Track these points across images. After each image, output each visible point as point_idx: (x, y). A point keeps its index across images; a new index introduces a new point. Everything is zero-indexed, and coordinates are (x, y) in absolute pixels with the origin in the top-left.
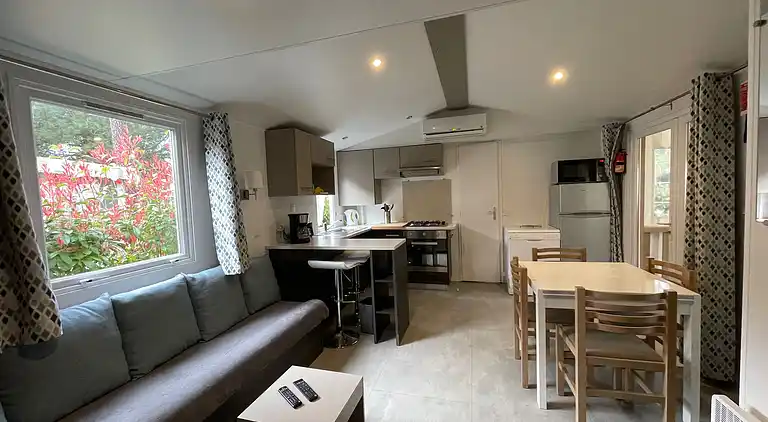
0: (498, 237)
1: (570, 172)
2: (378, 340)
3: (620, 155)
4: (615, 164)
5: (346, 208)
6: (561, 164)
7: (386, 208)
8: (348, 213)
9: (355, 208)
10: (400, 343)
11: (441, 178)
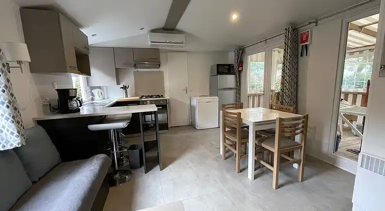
0: (188, 102)
1: (223, 69)
2: (147, 171)
3: (241, 63)
4: (239, 67)
5: (92, 88)
6: (218, 65)
7: (125, 88)
8: (95, 92)
9: (100, 87)
10: (162, 169)
11: (158, 70)
